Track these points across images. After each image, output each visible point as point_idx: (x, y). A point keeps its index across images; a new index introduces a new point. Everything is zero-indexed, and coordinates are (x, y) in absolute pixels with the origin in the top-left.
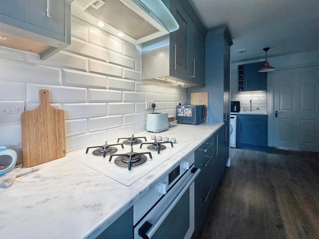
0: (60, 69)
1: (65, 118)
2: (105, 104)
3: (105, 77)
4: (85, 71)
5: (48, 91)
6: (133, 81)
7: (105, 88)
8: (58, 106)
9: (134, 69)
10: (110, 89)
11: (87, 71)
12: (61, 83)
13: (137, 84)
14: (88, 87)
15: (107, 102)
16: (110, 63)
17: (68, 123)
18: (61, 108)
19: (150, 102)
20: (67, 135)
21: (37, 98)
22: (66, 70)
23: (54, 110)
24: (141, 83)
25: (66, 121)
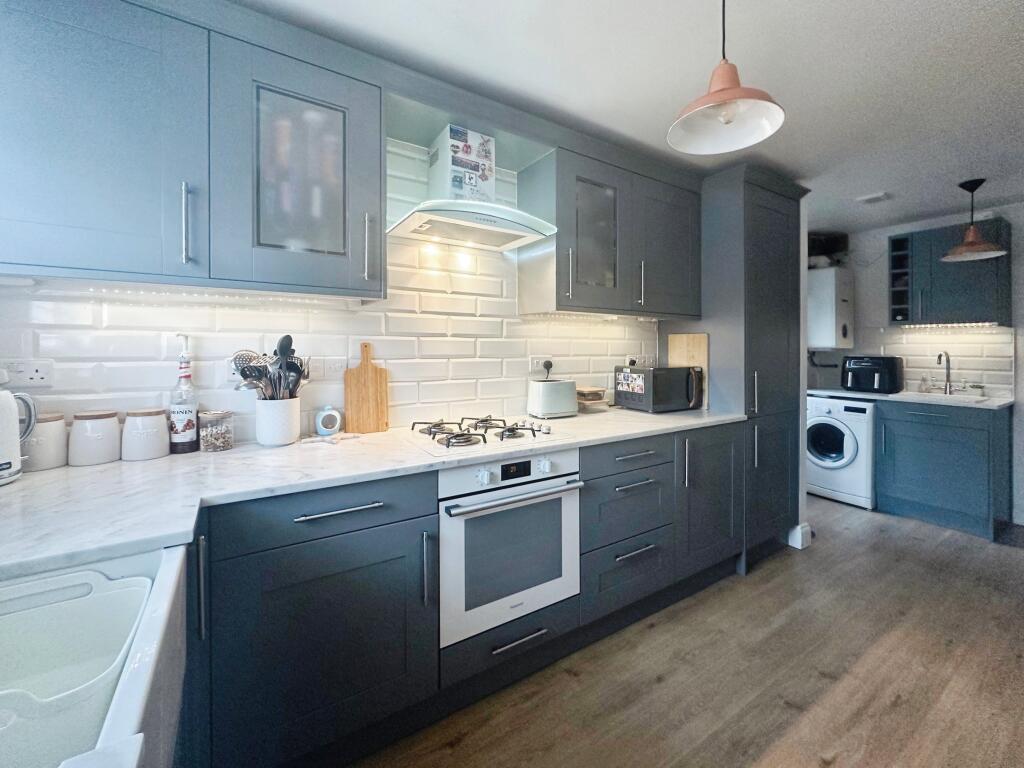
0: (382, 314)
1: (389, 380)
2: (445, 360)
3: (445, 317)
4: (414, 312)
5: (369, 344)
6: (499, 320)
7: (444, 335)
8: (380, 363)
9: (502, 296)
10: (454, 335)
11: (417, 310)
12: (384, 331)
13: (507, 323)
14: (419, 335)
15: (448, 357)
16: (453, 293)
17: (393, 387)
18: (383, 367)
19: (537, 358)
20: (390, 403)
21: (358, 353)
22: (389, 314)
23: (376, 368)
24: (518, 320)
25: (389, 384)
